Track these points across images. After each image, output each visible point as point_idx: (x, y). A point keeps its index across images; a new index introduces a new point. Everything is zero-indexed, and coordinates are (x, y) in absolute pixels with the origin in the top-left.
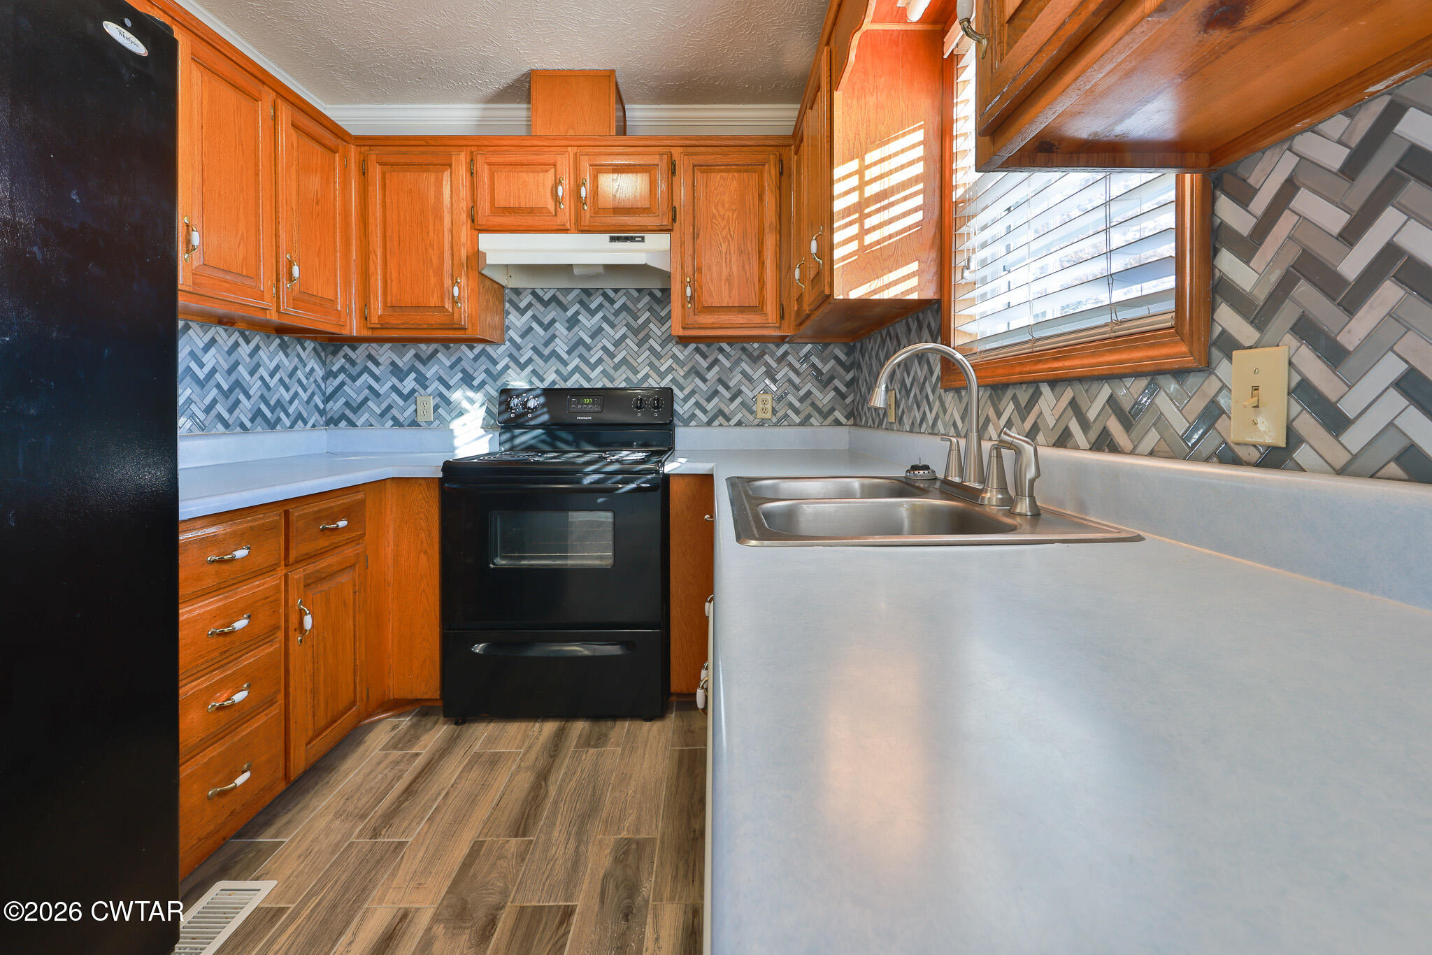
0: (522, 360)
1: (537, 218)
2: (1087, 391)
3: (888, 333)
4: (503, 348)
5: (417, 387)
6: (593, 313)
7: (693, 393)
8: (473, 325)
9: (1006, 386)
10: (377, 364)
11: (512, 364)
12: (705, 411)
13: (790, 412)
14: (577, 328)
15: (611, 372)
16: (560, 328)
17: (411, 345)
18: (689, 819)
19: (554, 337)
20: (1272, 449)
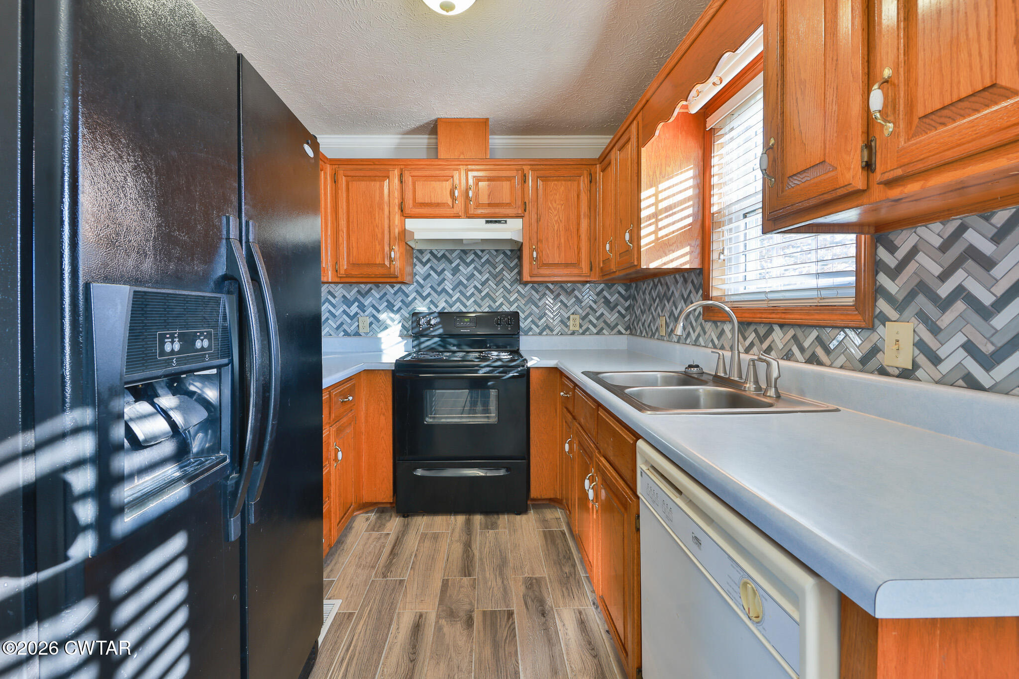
0: (424, 294)
1: (442, 209)
2: (803, 332)
3: (659, 281)
4: (412, 287)
5: (359, 311)
6: (468, 265)
7: (530, 314)
8: (402, 275)
9: (749, 324)
10: (334, 297)
11: (418, 297)
12: (538, 326)
13: (591, 327)
14: (458, 274)
15: (480, 301)
16: (448, 274)
17: (355, 285)
18: (561, 567)
19: (444, 279)
20: (905, 370)
